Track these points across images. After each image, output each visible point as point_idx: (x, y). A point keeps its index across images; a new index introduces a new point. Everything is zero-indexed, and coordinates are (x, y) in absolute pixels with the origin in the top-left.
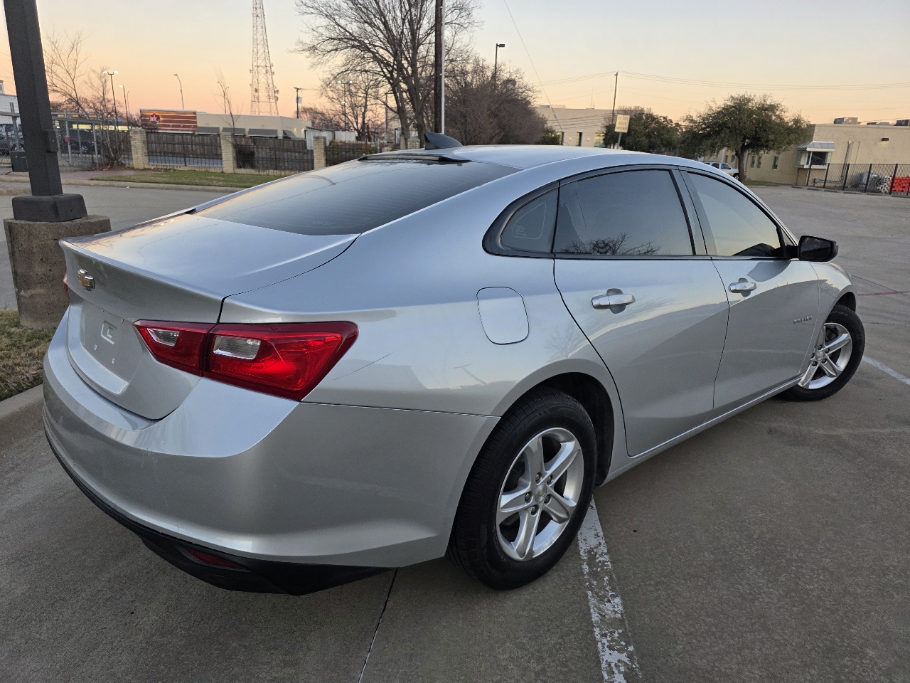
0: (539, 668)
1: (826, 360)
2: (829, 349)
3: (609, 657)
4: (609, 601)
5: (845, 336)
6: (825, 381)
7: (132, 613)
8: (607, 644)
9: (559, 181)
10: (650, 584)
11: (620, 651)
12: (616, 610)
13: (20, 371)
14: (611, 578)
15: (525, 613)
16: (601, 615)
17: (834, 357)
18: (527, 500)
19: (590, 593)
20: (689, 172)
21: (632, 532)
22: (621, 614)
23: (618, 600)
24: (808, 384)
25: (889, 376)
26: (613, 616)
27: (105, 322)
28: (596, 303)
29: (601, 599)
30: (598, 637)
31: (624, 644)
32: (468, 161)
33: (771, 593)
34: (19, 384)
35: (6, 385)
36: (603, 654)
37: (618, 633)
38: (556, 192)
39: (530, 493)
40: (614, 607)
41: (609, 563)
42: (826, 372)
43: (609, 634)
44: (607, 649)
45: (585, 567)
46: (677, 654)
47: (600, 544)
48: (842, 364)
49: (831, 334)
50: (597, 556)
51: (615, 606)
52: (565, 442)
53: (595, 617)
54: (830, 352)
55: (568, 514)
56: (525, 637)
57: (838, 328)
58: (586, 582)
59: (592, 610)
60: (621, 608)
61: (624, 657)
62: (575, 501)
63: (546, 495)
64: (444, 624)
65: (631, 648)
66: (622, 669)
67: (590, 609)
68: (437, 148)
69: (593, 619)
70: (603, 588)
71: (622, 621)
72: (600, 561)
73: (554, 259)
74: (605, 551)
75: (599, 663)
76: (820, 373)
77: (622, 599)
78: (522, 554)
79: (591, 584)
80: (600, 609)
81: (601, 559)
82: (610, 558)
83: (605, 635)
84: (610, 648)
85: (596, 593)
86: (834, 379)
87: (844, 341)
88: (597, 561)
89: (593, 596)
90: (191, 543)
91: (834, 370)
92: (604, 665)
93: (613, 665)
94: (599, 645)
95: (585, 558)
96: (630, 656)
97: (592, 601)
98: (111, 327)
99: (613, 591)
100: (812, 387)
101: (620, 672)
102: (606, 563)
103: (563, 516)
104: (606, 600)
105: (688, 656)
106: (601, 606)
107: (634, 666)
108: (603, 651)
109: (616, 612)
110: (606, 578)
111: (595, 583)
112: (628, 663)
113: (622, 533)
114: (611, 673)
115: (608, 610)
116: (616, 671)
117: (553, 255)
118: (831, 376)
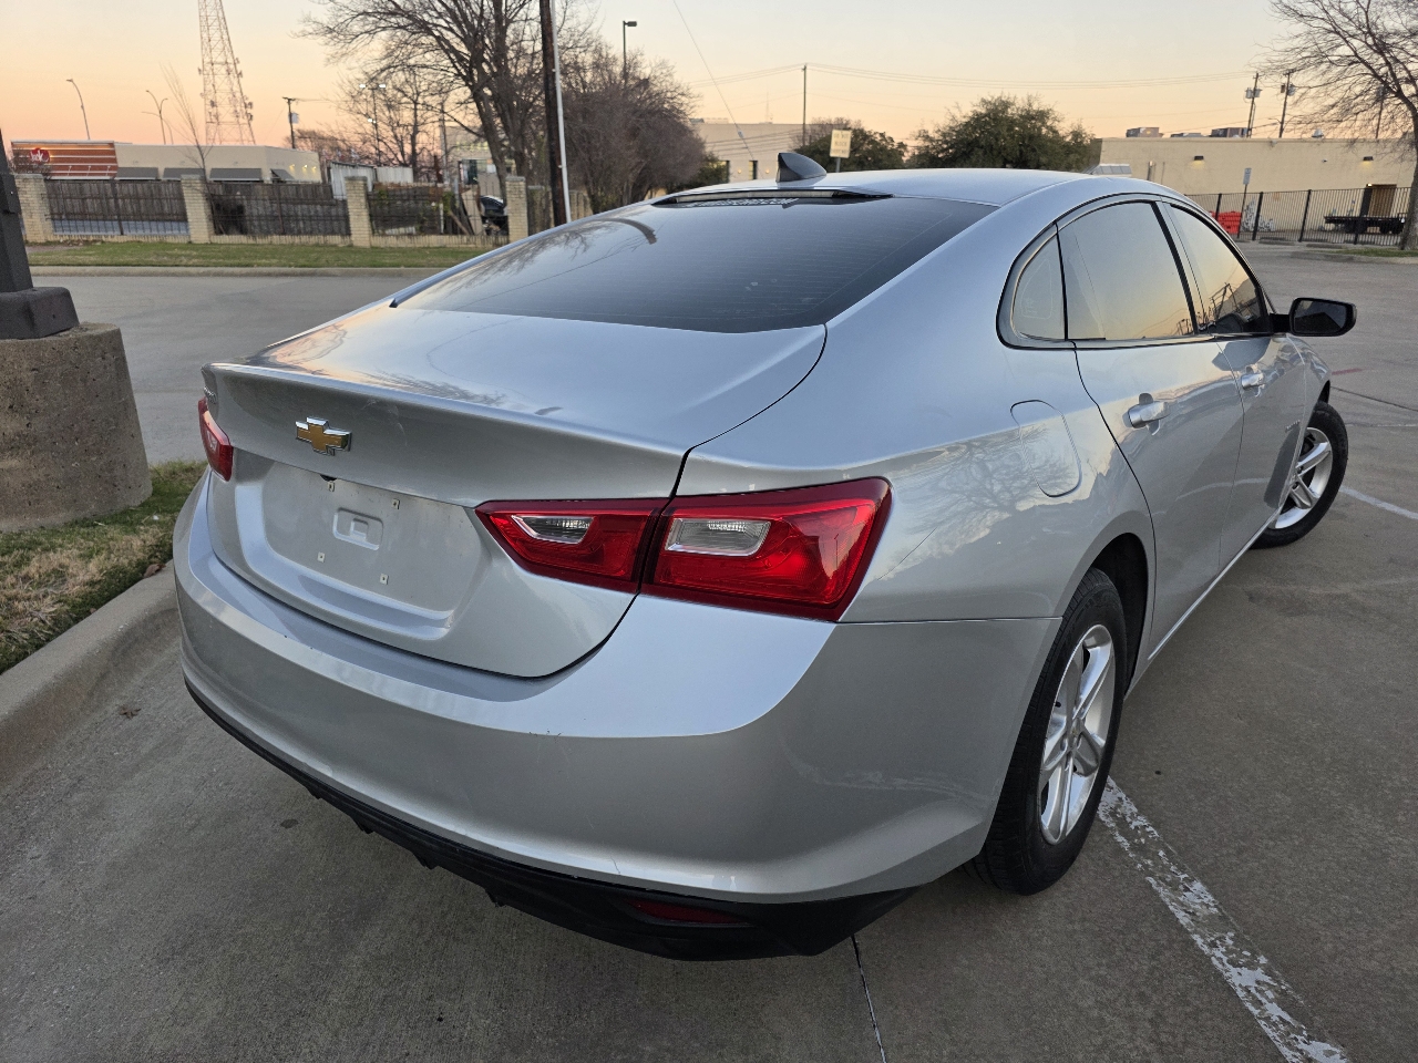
0: (1149, 1014)
1: (1297, 483)
2: (1302, 468)
3: (1242, 978)
4: (1187, 890)
5: (1324, 447)
6: (1297, 515)
7: (440, 1020)
8: (1225, 959)
9: (1055, 222)
10: (1228, 855)
11: (1251, 965)
12: (1206, 901)
13: (25, 611)
14: (1168, 853)
15: (1077, 927)
16: (1189, 913)
17: (1308, 478)
18: (1062, 748)
19: (1151, 880)
20: (1173, 206)
21: (1156, 776)
22: (1216, 906)
23: (1198, 886)
24: (1275, 522)
25: (1357, 501)
26: (1206, 912)
27: (341, 509)
28: (1135, 418)
29: (1174, 886)
30: (1206, 949)
31: (1249, 954)
32: (889, 196)
33: (1400, 843)
34: (33, 635)
35: (10, 637)
36: (1228, 974)
37: (1231, 939)
38: (1055, 240)
39: (1064, 736)
40: (1200, 898)
41: (1150, 829)
42: (1297, 502)
43: (1218, 942)
44: (1230, 967)
45: (1120, 839)
46: (1332, 958)
47: (1120, 799)
48: (1318, 487)
49: (1309, 444)
50: (1129, 820)
51: (1198, 895)
52: (1095, 646)
53: (1183, 919)
54: (1304, 472)
55: (1097, 760)
56: (1099, 965)
57: (1315, 436)
58: (1136, 865)
59: (1171, 908)
60: (1210, 898)
61: (1259, 974)
62: (1102, 737)
63: (1078, 733)
64: (965, 962)
65: (1263, 960)
66: (1270, 994)
67: (1167, 907)
68: (799, 178)
69: (1181, 922)
70: (1165, 869)
71: (1223, 918)
72: (1136, 828)
73: (1075, 349)
74: (1135, 810)
75: (1231, 991)
76: (1290, 504)
77: (1204, 883)
78: (1056, 834)
79: (1147, 866)
80: (1182, 904)
81: (1135, 823)
82: (1150, 819)
83: (1213, 945)
84: (1234, 964)
85: (1160, 878)
86: (1307, 511)
87: (1324, 452)
88: (1132, 827)
89: (1159, 885)
90: (643, 890)
91: (1309, 498)
92: (1241, 994)
93: (1253, 991)
94: (1215, 962)
95: (1113, 825)
96: (1268, 972)
97: (1164, 892)
98: (362, 518)
99: (1183, 873)
100: (1280, 525)
101: (1271, 1002)
102: (1148, 830)
103: (1092, 763)
104: (1181, 887)
105: (1348, 959)
106: (1181, 899)
107: (1284, 988)
108: (1227, 971)
109: (1208, 906)
110: (1161, 853)
111: (1149, 862)
112: (1272, 983)
113: (1142, 779)
114: (1258, 1004)
115: (1194, 903)
116: (1264, 1000)
117: (1071, 343)
118: (1304, 506)
